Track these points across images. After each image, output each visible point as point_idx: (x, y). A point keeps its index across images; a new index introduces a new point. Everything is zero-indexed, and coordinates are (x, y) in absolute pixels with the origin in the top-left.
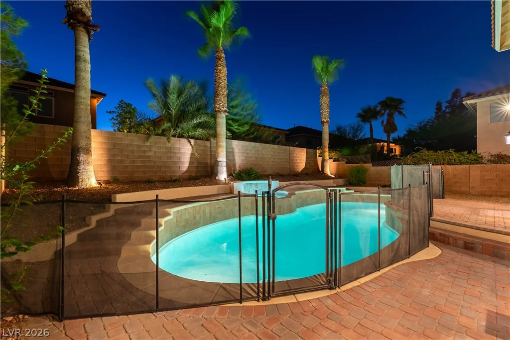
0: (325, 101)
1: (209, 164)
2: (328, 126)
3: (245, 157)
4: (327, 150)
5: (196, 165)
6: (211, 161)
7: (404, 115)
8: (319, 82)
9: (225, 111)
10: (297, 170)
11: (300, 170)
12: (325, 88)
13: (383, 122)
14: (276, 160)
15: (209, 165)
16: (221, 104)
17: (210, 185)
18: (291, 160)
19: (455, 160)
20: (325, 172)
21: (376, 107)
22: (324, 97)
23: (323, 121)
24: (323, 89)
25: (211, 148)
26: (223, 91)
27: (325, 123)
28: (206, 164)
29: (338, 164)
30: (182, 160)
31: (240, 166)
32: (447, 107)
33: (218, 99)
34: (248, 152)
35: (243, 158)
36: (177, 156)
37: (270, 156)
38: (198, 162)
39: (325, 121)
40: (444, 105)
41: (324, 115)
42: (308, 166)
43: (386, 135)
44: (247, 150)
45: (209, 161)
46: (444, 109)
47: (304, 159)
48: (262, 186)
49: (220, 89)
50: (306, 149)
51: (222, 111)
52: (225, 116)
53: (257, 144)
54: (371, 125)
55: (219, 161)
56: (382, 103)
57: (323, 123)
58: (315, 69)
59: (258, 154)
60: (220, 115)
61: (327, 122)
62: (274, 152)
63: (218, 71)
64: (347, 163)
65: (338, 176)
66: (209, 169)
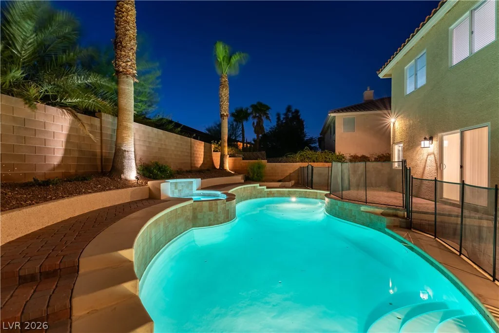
0: (225, 93)
1: (99, 154)
2: (227, 120)
3: (148, 147)
4: (226, 144)
5: (76, 154)
6: (102, 149)
7: (270, 120)
8: (219, 71)
9: (134, 76)
10: (196, 165)
11: (199, 166)
12: (225, 79)
13: (254, 123)
14: (179, 153)
15: (99, 157)
16: (129, 64)
17: (117, 188)
18: (192, 154)
19: (329, 159)
20: (225, 168)
21: (247, 109)
22: (224, 89)
23: (223, 114)
24: (224, 80)
25: (101, 130)
26: (132, 43)
27: (225, 116)
28: (94, 154)
29: (235, 160)
30: (51, 145)
31: (141, 159)
32: (284, 118)
33: (123, 53)
34: (150, 140)
35: (145, 148)
36: (39, 136)
37: (173, 148)
38: (81, 151)
39: (225, 114)
40: (282, 117)
41: (224, 108)
42: (206, 162)
43: (256, 135)
44: (148, 137)
45: (98, 150)
46: (282, 119)
47: (203, 153)
48: (182, 186)
49: (127, 38)
50: (203, 142)
51: (130, 74)
52: (132, 82)
53: (161, 132)
54: (243, 125)
55: (125, 151)
56: (253, 106)
57: (222, 116)
58: (216, 56)
59: (162, 144)
60: (125, 79)
61: (227, 115)
62: (177, 143)
63: (124, 9)
64: (243, 159)
65: (237, 172)
66: (99, 163)
